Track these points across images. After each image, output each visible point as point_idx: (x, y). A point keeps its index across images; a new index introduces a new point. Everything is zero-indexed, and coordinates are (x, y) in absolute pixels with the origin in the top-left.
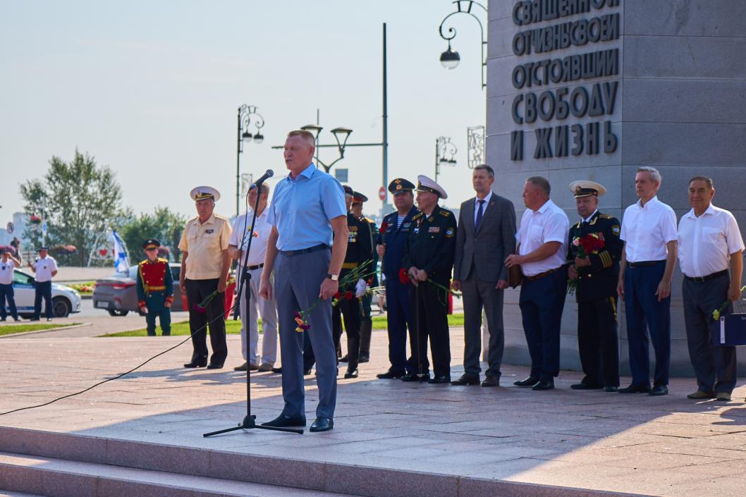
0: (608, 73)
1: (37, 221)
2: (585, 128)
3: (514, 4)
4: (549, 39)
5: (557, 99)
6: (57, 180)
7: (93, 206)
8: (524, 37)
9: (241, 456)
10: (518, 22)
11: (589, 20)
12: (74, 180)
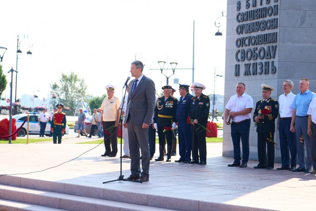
0: (273, 42)
1: (54, 97)
2: (263, 64)
3: (237, 14)
4: (250, 28)
5: (253, 52)
6: (63, 81)
7: (77, 91)
8: (241, 27)
9: (116, 191)
10: (238, 21)
11: (266, 21)
12: (70, 81)
